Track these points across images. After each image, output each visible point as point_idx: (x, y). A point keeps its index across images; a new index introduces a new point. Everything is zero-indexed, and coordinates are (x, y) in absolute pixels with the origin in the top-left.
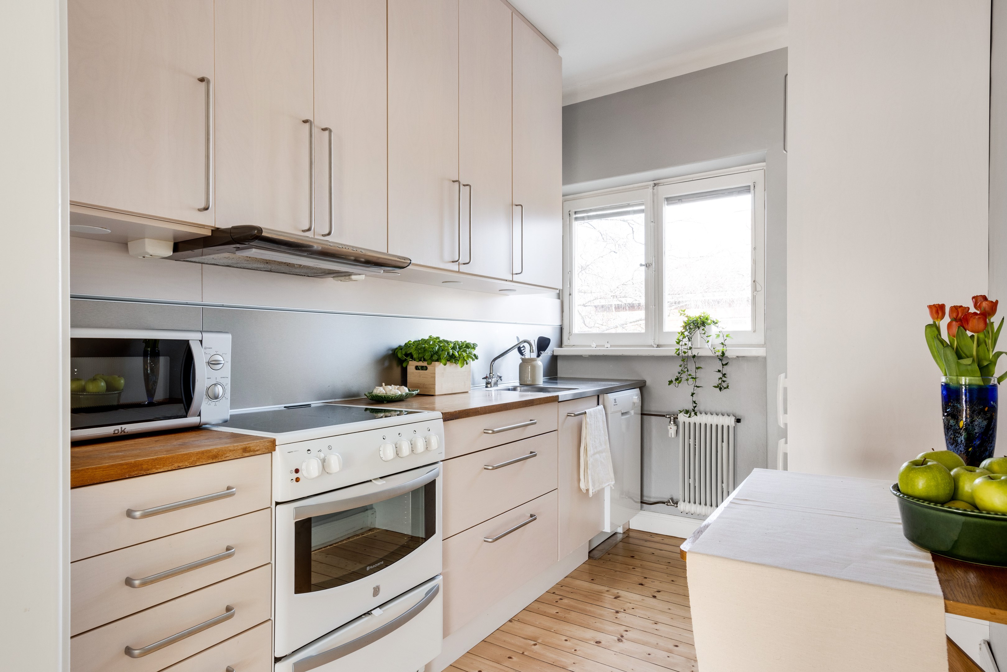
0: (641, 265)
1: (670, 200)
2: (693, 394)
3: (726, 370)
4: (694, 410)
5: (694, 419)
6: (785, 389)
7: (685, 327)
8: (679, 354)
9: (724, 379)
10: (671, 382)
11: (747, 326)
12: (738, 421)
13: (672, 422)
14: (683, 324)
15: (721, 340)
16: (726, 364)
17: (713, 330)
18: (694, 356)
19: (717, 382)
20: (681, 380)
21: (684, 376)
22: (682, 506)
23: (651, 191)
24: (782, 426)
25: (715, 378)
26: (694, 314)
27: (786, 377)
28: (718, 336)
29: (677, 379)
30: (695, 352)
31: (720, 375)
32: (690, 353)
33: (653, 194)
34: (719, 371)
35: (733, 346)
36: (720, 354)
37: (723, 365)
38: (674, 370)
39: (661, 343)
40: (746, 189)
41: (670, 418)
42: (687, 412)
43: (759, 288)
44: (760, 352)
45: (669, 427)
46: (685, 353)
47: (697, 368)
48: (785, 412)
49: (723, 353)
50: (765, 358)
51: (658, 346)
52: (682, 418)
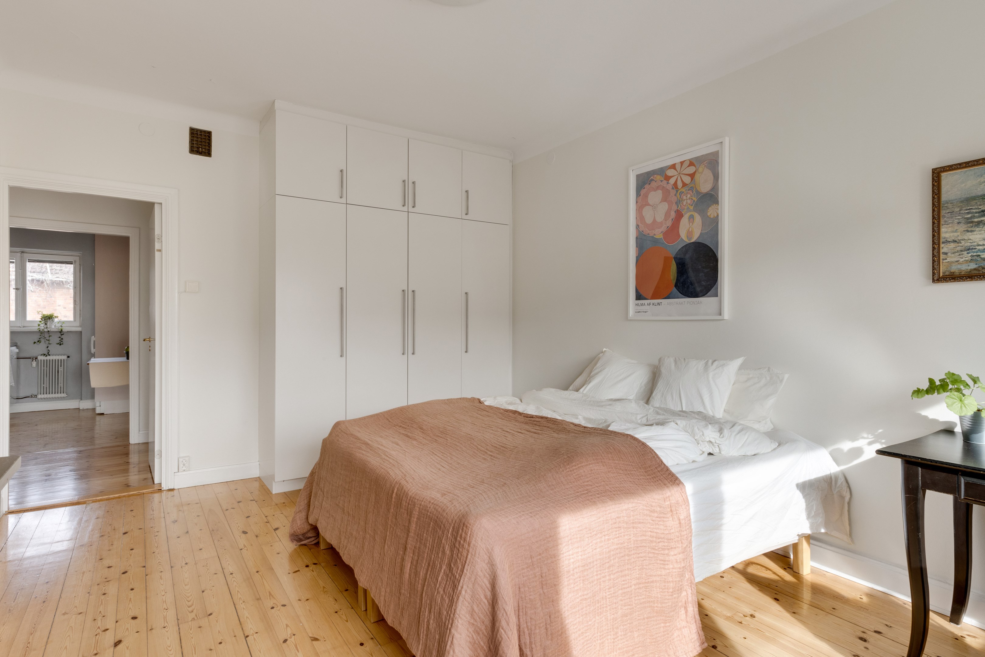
0: (14, 289)
1: (30, 261)
2: (48, 347)
3: (62, 337)
4: (48, 354)
5: (48, 358)
6: (94, 341)
7: (42, 319)
8: (40, 330)
9: (62, 340)
10: (35, 343)
11: (71, 319)
12: (68, 357)
13: (34, 360)
14: (41, 317)
15: (60, 325)
16: (63, 334)
17: (56, 320)
18: (49, 331)
19: (58, 342)
20: (40, 342)
21: (42, 340)
22: (39, 396)
23: (20, 255)
24: (93, 353)
25: (58, 340)
26: (47, 312)
27: (95, 337)
28: (59, 323)
29: (38, 341)
30: (49, 330)
31: (60, 339)
32: (46, 330)
33: (21, 257)
34: (60, 337)
35: (64, 327)
36: (60, 330)
37: (61, 335)
38: (36, 338)
39: (25, 325)
40: (71, 263)
41: (33, 359)
42: (44, 355)
43: (77, 304)
44: (79, 329)
45: (33, 363)
46: (43, 330)
47: (50, 336)
48: (94, 348)
49: (62, 330)
50: (81, 332)
51: (24, 327)
52: (40, 358)
